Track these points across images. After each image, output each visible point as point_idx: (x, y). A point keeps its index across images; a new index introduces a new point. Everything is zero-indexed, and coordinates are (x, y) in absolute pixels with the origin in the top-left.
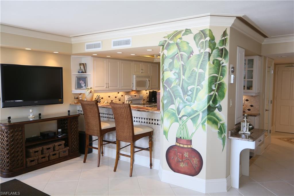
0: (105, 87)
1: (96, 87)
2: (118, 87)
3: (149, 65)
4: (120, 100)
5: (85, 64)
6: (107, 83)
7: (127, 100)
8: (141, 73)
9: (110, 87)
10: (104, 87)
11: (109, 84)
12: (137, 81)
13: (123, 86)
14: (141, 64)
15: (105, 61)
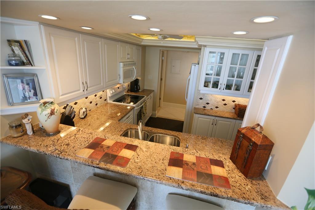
0: (82, 91)
1: (62, 95)
2: (102, 84)
3: (134, 47)
4: (101, 98)
5: (25, 42)
6: (85, 83)
7: (110, 96)
8: (128, 59)
9: (90, 87)
10: (79, 90)
11: (88, 82)
12: (125, 71)
13: (108, 82)
14: (128, 47)
15: (76, 39)
